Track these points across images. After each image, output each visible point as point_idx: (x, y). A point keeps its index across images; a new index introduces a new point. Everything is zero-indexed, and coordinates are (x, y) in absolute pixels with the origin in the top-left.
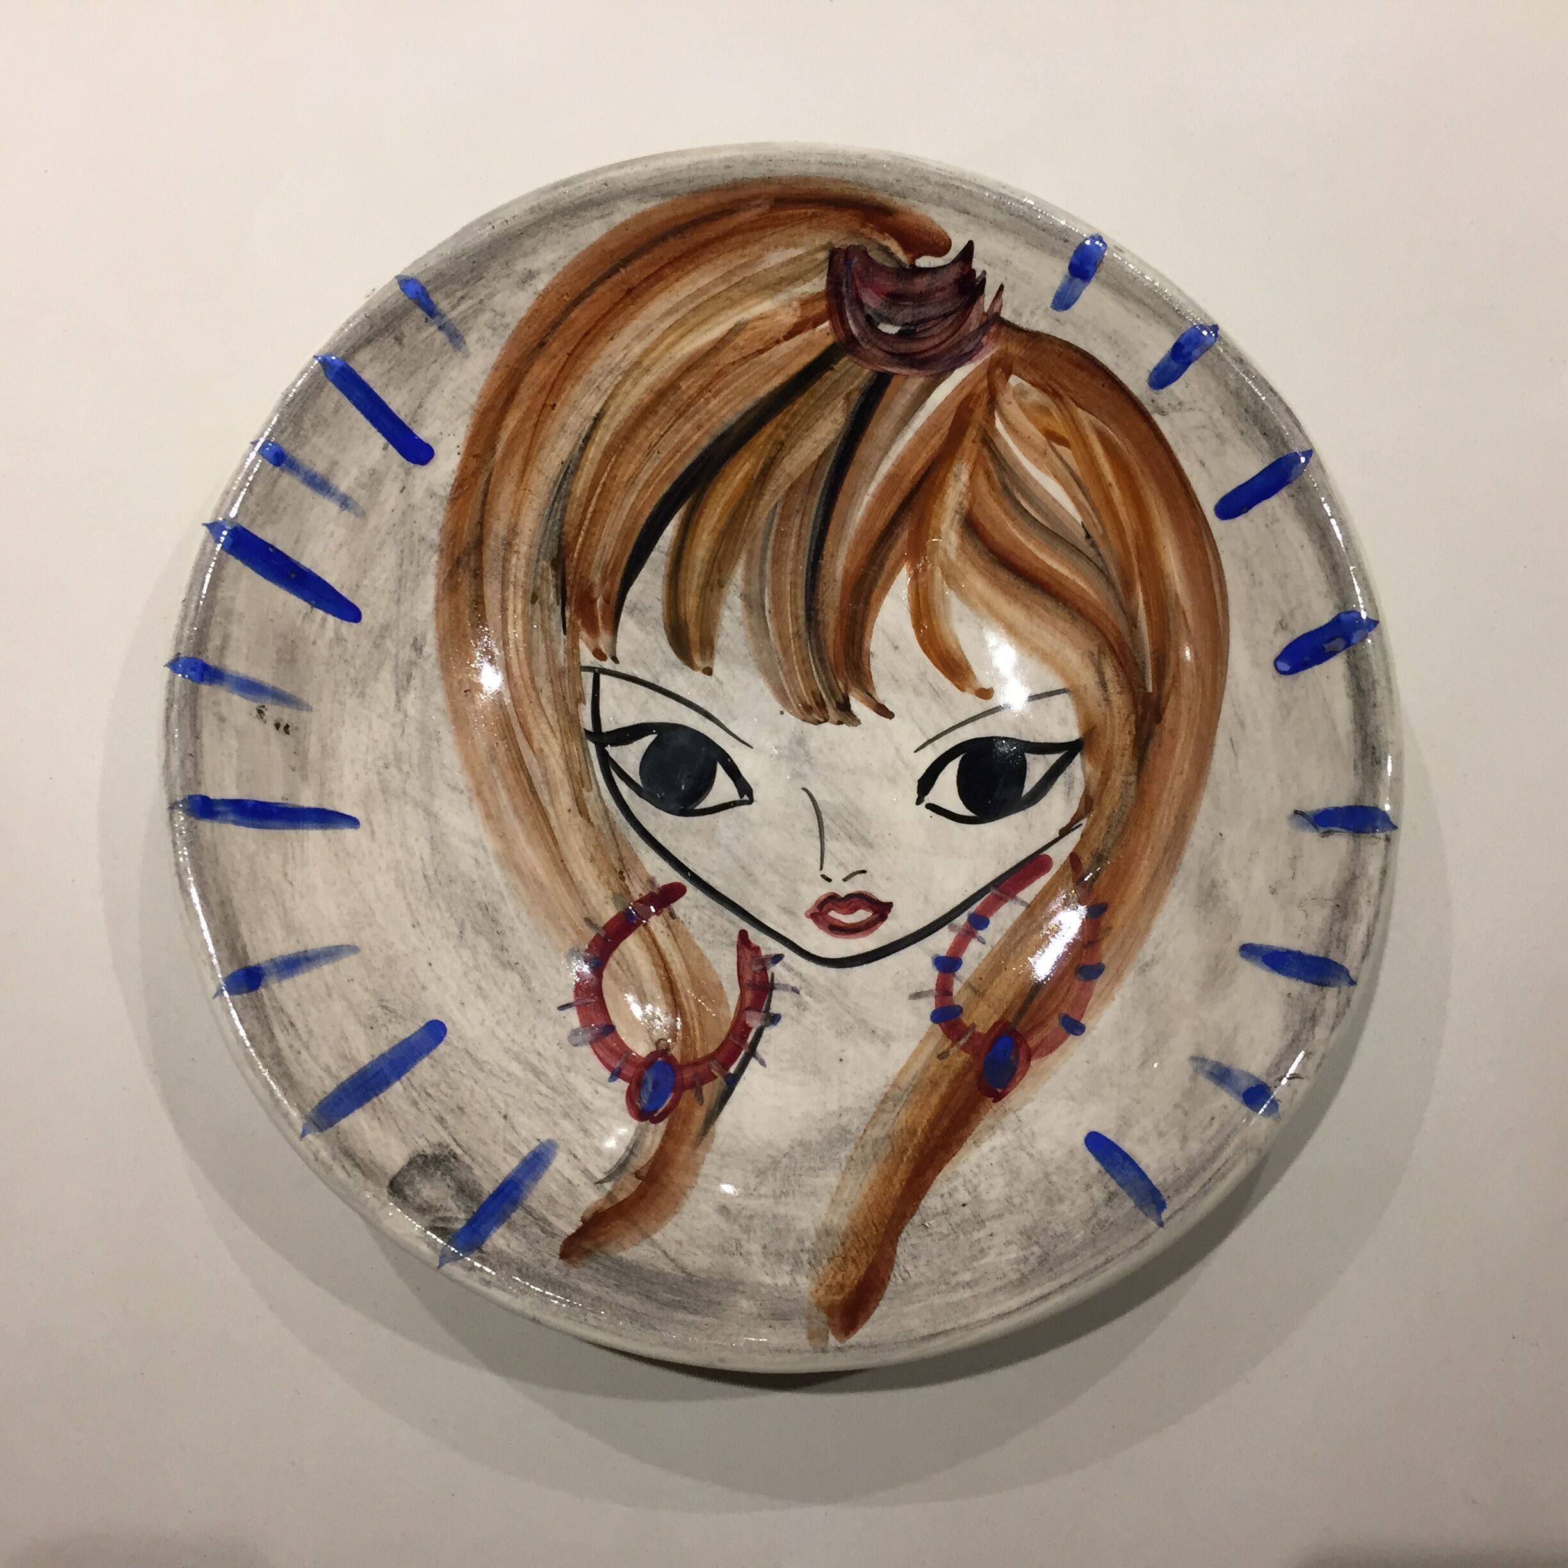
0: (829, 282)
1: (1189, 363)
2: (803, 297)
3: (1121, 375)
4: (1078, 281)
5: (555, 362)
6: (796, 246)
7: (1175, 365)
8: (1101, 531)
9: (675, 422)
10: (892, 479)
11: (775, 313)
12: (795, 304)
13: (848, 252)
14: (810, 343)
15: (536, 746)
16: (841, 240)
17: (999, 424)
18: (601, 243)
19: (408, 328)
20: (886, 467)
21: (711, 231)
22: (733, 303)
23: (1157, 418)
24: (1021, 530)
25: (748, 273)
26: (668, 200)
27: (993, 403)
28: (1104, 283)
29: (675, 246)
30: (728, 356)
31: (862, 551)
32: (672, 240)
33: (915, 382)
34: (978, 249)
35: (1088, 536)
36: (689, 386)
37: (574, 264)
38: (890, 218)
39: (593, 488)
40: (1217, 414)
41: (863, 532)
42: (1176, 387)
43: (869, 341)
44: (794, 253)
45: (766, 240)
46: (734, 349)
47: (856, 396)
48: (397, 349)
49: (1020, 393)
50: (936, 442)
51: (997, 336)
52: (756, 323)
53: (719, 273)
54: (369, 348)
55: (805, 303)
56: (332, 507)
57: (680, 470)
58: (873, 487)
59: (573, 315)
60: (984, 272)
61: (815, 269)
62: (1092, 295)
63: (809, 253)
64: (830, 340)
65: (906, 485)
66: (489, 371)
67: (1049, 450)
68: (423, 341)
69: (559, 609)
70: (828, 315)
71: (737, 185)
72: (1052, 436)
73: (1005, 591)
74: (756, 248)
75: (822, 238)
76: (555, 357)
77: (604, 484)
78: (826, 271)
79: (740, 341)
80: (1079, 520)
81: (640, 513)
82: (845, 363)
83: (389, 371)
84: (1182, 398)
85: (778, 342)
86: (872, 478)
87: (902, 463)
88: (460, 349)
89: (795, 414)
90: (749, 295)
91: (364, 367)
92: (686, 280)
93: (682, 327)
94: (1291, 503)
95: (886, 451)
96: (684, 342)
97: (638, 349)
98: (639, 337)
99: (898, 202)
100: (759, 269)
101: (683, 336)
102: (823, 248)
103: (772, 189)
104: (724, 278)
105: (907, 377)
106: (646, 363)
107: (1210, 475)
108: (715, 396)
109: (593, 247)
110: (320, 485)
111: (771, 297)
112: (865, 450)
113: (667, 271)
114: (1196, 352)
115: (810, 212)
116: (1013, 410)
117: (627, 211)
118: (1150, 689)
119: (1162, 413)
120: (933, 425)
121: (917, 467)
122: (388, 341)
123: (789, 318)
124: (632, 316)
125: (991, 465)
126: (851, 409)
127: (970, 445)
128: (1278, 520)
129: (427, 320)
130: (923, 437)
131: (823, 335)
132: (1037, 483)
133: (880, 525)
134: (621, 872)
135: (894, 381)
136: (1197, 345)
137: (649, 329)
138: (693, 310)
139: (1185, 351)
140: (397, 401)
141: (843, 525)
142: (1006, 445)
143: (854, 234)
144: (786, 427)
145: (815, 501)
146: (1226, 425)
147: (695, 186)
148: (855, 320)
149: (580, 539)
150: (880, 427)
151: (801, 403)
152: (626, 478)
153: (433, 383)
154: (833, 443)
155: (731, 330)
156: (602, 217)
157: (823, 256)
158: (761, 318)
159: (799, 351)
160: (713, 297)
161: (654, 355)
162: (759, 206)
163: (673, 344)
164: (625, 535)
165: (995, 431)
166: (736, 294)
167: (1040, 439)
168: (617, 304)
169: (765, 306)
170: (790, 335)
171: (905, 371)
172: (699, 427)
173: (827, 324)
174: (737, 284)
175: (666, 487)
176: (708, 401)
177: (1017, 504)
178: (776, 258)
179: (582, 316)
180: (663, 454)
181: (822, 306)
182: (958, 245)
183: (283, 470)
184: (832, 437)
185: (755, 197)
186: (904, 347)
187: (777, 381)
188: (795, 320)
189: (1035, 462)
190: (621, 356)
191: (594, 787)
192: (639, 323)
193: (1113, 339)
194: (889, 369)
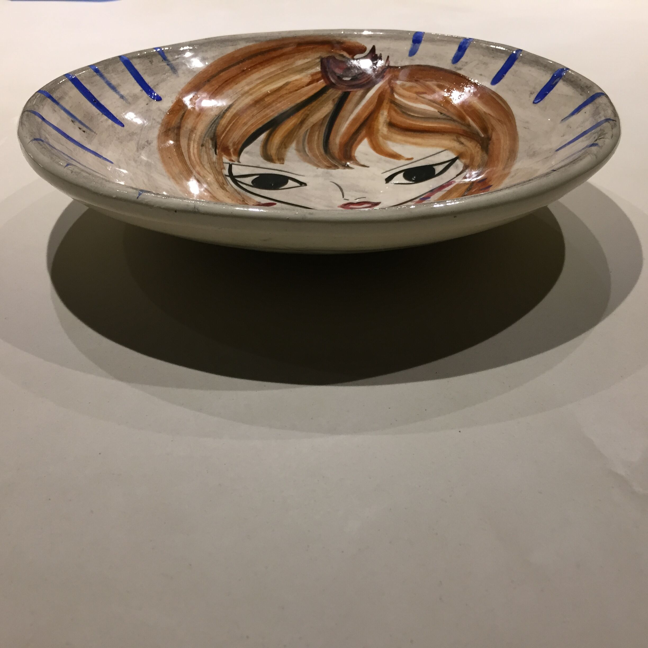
0: (321, 68)
1: (466, 49)
2: (311, 73)
3: (441, 66)
4: (416, 44)
5: (213, 87)
6: (307, 58)
7: (460, 53)
8: (446, 110)
9: (263, 109)
10: (355, 120)
11: (301, 79)
12: (309, 76)
13: (328, 58)
14: (316, 87)
15: (201, 175)
16: (325, 55)
17: (396, 96)
18: (233, 54)
19: (154, 60)
20: (352, 117)
21: (274, 54)
22: (284, 77)
23: (459, 72)
24: (413, 121)
25: (290, 67)
26: (258, 43)
27: (392, 90)
28: (426, 41)
29: (260, 59)
30: (283, 92)
31: (346, 138)
32: (260, 56)
33: (360, 92)
34: (377, 48)
35: (441, 113)
36: (268, 100)
37: (222, 59)
38: (343, 45)
39: (229, 122)
40: (481, 58)
41: (345, 134)
42: (463, 59)
43: (339, 84)
44: (306, 60)
45: (296, 57)
46: (286, 90)
47: (336, 100)
48: (150, 64)
49: (402, 86)
50: (371, 107)
51: (389, 72)
52: (294, 82)
53: (279, 67)
54: (138, 60)
55: (312, 75)
56: (117, 97)
57: (266, 122)
58: (348, 122)
59: (221, 74)
60: (381, 54)
61: (316, 65)
62: (423, 47)
63: (312, 60)
64: (324, 85)
65: (362, 120)
66: (187, 84)
67: (418, 97)
68: (161, 66)
69: (213, 150)
70: (323, 77)
71: (283, 39)
72: (418, 93)
73: (411, 136)
74: (293, 59)
75: (318, 55)
76: (213, 85)
77: (234, 123)
78: (320, 65)
79: (288, 87)
80: (436, 111)
81: (249, 131)
82: (331, 91)
83: (146, 69)
84: (466, 61)
85: (303, 87)
86: (347, 120)
87: (358, 115)
88: (175, 73)
89: (312, 107)
90: (291, 74)
91: (136, 64)
92: (266, 69)
93: (265, 82)
94: (521, 64)
95: (352, 112)
96: (265, 87)
97: (247, 88)
98: (248, 84)
99: (345, 39)
100: (294, 66)
101: (265, 86)
102: (318, 58)
103: (297, 40)
104: (280, 69)
105: (356, 92)
106: (251, 92)
107: (485, 76)
108: (279, 103)
109: (229, 55)
110: (114, 88)
111: (299, 74)
112: (342, 113)
113: (258, 66)
114: (467, 45)
115: (312, 47)
116: (401, 91)
117: (242, 45)
118: (483, 136)
119: (460, 69)
120: (369, 102)
121: (366, 114)
122: (147, 61)
123: (307, 80)
124: (245, 78)
125: (396, 108)
126: (336, 103)
127: (386, 105)
128: (517, 71)
129: (163, 61)
130: (366, 107)
131: (321, 84)
132: (415, 107)
133: (353, 130)
134: (243, 201)
135: (351, 94)
136: (467, 43)
137: (251, 83)
138: (269, 78)
139: (463, 47)
140: (148, 80)
141: (337, 132)
142: (401, 101)
143: (330, 52)
144: (309, 110)
145: (324, 128)
146: (486, 59)
147: (268, 39)
148: (334, 78)
149: (223, 135)
150: (348, 106)
151: (314, 103)
152: (243, 122)
153: (163, 80)
154: (329, 113)
155: (284, 84)
156: (233, 45)
157: (318, 60)
158: (296, 80)
159: (312, 89)
160: (276, 75)
161: (254, 90)
162: (292, 46)
163: (261, 88)
164: (243, 136)
165: (396, 99)
166: (285, 73)
167: (415, 95)
168: (238, 74)
169: (297, 77)
170: (308, 84)
171: (355, 90)
172: (273, 111)
173: (322, 81)
174: (285, 71)
175: (260, 126)
176: (276, 104)
177: (409, 115)
178: (300, 62)
179: (224, 75)
180: (259, 118)
181: (320, 75)
182: (369, 48)
183: (97, 75)
184: (328, 111)
185: (291, 43)
186: (354, 83)
187: (304, 98)
188: (309, 81)
189: (414, 102)
190: (240, 89)
191: (229, 184)
192: (248, 80)
193: (435, 57)
194: (349, 90)
